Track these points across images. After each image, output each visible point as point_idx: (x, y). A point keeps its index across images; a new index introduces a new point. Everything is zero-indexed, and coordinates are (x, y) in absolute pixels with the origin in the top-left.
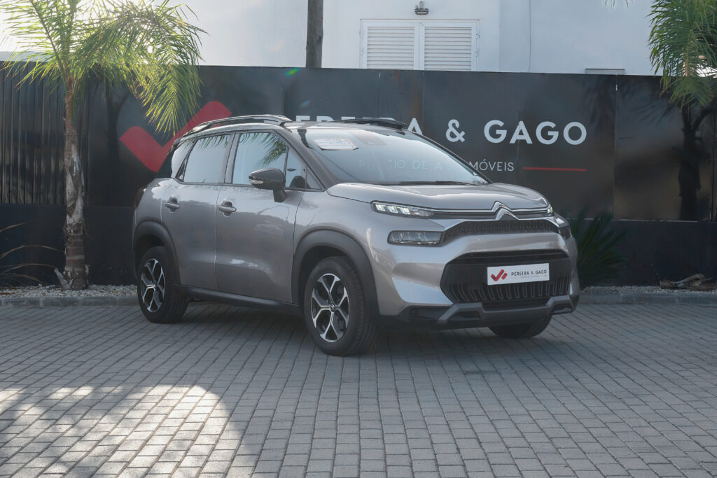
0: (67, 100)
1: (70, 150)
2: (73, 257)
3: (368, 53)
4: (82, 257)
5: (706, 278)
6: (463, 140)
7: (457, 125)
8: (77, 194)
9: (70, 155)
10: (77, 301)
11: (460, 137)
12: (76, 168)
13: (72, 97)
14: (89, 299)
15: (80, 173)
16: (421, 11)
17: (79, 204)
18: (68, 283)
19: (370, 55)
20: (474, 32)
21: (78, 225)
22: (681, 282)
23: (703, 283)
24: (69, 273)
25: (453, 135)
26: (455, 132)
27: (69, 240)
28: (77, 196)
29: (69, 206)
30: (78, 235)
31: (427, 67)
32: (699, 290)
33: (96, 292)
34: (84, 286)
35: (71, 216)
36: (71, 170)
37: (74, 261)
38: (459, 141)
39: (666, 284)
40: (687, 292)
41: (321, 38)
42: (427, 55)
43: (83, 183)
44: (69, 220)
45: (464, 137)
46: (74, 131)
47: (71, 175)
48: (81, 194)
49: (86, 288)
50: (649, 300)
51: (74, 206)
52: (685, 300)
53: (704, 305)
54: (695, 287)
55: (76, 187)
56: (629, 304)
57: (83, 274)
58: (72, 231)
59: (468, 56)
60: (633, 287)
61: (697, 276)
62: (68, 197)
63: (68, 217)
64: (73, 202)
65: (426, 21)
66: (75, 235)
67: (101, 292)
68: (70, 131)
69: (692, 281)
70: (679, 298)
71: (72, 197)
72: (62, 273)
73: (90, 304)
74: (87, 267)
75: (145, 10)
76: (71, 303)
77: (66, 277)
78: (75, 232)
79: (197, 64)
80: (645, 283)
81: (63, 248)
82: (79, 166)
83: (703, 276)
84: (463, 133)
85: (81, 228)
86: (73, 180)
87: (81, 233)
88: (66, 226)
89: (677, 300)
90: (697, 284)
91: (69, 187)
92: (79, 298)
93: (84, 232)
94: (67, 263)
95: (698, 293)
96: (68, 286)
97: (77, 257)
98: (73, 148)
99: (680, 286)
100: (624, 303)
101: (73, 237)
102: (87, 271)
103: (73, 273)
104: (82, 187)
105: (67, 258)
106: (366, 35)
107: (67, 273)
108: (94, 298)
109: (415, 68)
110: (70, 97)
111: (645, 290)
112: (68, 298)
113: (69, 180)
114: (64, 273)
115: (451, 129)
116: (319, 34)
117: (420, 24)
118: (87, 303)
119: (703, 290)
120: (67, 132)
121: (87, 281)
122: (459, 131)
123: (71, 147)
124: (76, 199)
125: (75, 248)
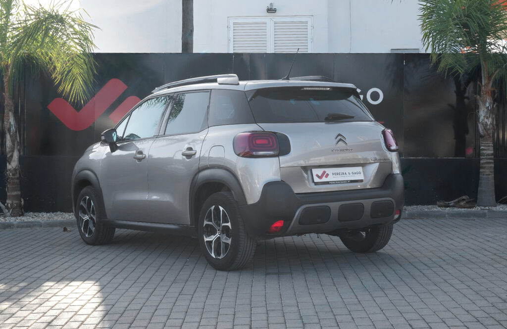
0: (5, 80)
1: (8, 116)
2: (13, 192)
3: (234, 41)
4: (19, 193)
5: (470, 199)
8: (14, 147)
9: (8, 120)
10: (13, 225)
12: (13, 129)
13: (9, 78)
14: (22, 223)
15: (16, 132)
16: (271, 10)
17: (16, 155)
18: (9, 212)
19: (235, 43)
20: (309, 25)
21: (15, 170)
22: (452, 202)
23: (467, 203)
24: (9, 205)
27: (9, 180)
28: (14, 149)
29: (8, 156)
30: (16, 177)
31: (276, 51)
32: (464, 208)
33: (29, 218)
34: (21, 213)
35: (10, 164)
36: (9, 130)
37: (13, 196)
39: (442, 203)
40: (456, 209)
41: (192, 31)
42: (276, 42)
43: (18, 140)
44: (9, 167)
46: (11, 102)
47: (9, 133)
48: (17, 147)
49: (22, 215)
50: (427, 215)
51: (12, 156)
52: (453, 216)
53: (466, 218)
54: (461, 205)
55: (13, 142)
56: (412, 219)
57: (19, 206)
58: (11, 175)
59: (306, 42)
60: (418, 206)
61: (464, 197)
62: (8, 150)
63: (8, 164)
64: (11, 154)
65: (275, 18)
66: (13, 177)
67: (32, 218)
68: (8, 102)
69: (459, 202)
70: (448, 214)
71: (10, 150)
72: (4, 205)
73: (22, 227)
74: (22, 200)
75: (54, 14)
76: (9, 226)
77: (7, 207)
78: (13, 175)
79: (92, 52)
80: (427, 203)
81: (5, 187)
82: (15, 127)
83: (468, 197)
85: (18, 172)
86: (10, 137)
87: (18, 175)
88: (7, 171)
89: (447, 215)
90: (462, 203)
91: (8, 143)
92: (15, 223)
93: (20, 174)
94: (8, 197)
95: (463, 209)
96: (8, 214)
97: (15, 193)
98: (11, 114)
99: (451, 204)
100: (408, 218)
101: (12, 179)
102: (23, 203)
103: (12, 204)
104: (18, 142)
105: (8, 194)
106: (232, 28)
107: (8, 205)
108: (26, 222)
109: (268, 52)
110: (8, 78)
111: (426, 208)
112: (7, 223)
113: (8, 137)
114: (6, 204)
116: (191, 29)
117: (269, 20)
118: (21, 226)
119: (467, 208)
120: (6, 103)
121: (23, 210)
123: (9, 114)
124: (13, 151)
125: (13, 186)
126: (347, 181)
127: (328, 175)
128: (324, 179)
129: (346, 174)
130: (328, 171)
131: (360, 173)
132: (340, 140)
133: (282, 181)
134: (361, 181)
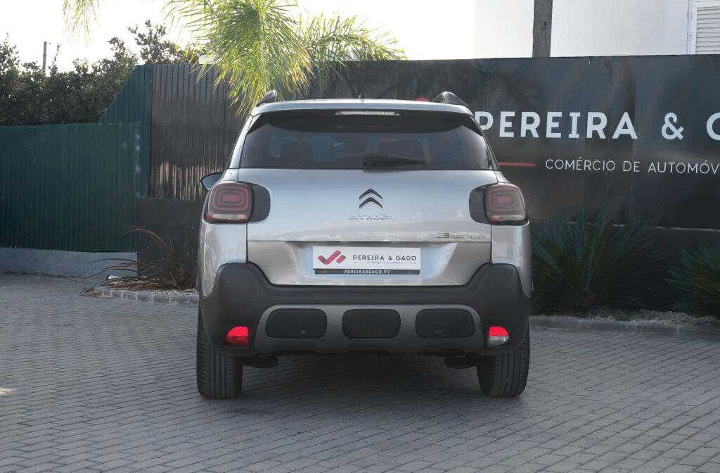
3: (697, 37)
6: (681, 137)
7: (675, 120)
11: (678, 133)
19: (700, 40)
25: (669, 132)
26: (673, 128)
38: (677, 138)
45: (682, 133)
84: (681, 129)
106: (695, 18)
115: (668, 124)
122: (677, 126)
126: (383, 270)
127: (343, 258)
128: (334, 265)
129: (382, 258)
130: (344, 251)
131: (414, 258)
132: (371, 200)
133: (248, 262)
134: (417, 272)
